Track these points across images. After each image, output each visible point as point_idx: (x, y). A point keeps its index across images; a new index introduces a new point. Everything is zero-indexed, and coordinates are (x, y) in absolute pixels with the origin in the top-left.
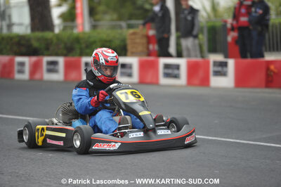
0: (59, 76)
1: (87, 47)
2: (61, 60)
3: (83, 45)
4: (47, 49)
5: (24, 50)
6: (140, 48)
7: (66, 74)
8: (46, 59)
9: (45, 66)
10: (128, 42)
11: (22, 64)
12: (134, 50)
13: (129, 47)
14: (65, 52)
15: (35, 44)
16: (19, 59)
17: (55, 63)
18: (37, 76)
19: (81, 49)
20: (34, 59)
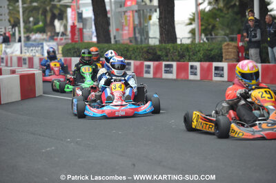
0: (173, 76)
1: (194, 54)
2: (174, 64)
3: (191, 53)
4: (167, 56)
5: (151, 57)
6: (232, 56)
7: (178, 74)
8: (164, 63)
9: (163, 69)
10: (224, 51)
11: (149, 67)
12: (227, 57)
13: (224, 55)
14: (178, 58)
15: (159, 53)
16: (147, 63)
17: (170, 66)
18: (158, 76)
19: (189, 56)
20: (157, 63)
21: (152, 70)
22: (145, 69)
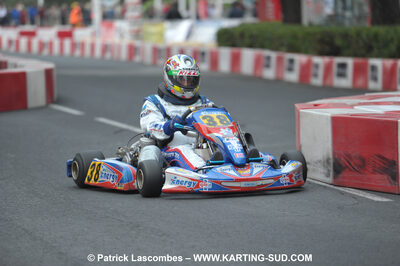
21: (321, 72)
22: (313, 70)
